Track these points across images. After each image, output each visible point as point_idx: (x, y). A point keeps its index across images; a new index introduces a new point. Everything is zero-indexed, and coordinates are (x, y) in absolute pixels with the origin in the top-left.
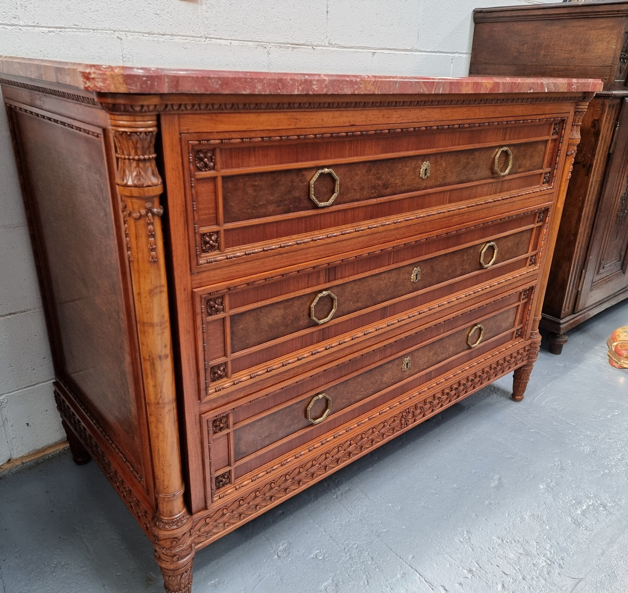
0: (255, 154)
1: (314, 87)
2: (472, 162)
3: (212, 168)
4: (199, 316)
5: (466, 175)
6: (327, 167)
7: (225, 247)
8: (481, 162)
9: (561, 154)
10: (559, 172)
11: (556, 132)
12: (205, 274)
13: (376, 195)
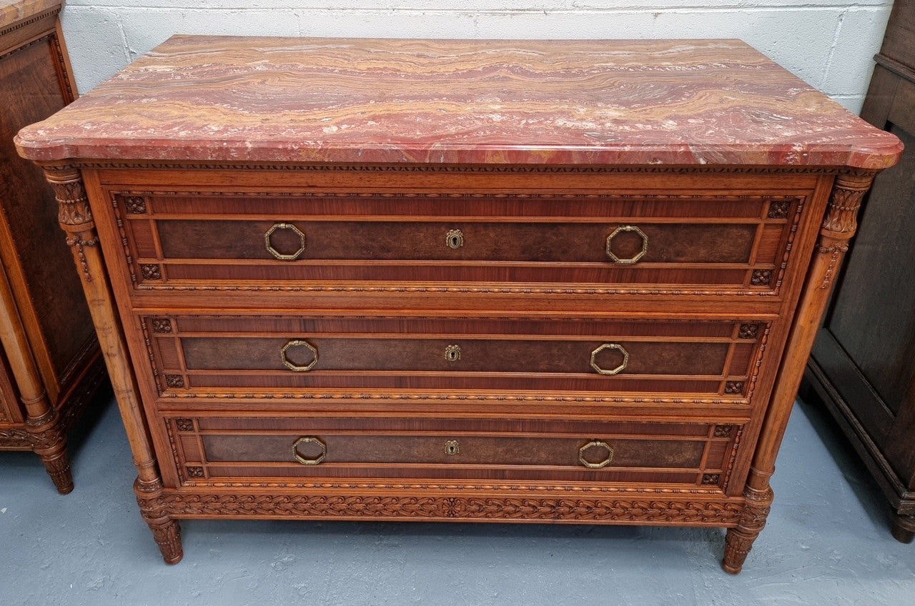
1: (232, 154)
2: (555, 238)
3: (144, 212)
4: (141, 332)
5: (543, 252)
6: (286, 222)
7: (168, 278)
8: (576, 240)
9: (794, 248)
10: (795, 274)
11: (778, 214)
12: (144, 298)
13: (370, 256)
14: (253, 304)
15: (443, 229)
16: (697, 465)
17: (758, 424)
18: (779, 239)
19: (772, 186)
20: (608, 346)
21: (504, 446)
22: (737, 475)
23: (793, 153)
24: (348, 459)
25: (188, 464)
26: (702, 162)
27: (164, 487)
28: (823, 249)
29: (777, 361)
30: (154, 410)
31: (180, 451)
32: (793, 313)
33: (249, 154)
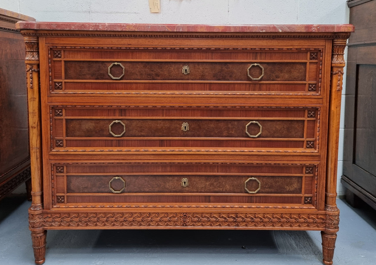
0: (80, 54)
1: (100, 27)
2: (227, 70)
3: (60, 57)
4: (49, 114)
5: (222, 76)
6: (118, 62)
7: (65, 89)
8: (235, 71)
9: (323, 72)
10: (325, 85)
11: (314, 58)
12: (54, 98)
13: (151, 79)
14: (100, 101)
15: (181, 66)
16: (300, 192)
17: (324, 165)
18: (316, 70)
19: (309, 45)
20: (253, 122)
21: (209, 181)
22: (320, 197)
23: (314, 27)
24: (135, 191)
25: (58, 194)
26: (280, 31)
27: (43, 209)
28: (334, 73)
29: (326, 129)
30: (47, 159)
31: (55, 187)
32: (328, 104)
33: (106, 27)
